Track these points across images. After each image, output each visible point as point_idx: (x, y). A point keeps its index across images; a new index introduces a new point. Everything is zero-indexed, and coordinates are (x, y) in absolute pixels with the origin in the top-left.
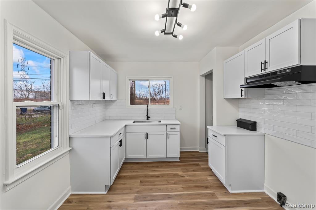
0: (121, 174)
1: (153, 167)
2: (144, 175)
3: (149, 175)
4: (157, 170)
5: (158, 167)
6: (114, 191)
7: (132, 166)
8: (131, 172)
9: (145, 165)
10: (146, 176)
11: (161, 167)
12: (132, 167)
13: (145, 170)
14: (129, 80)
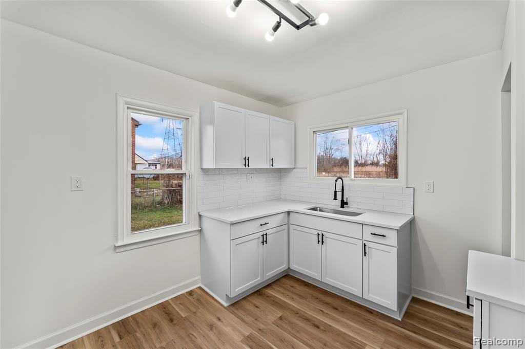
0: (267, 291)
1: (328, 304)
2: (296, 308)
3: (305, 315)
4: (327, 314)
5: (336, 309)
6: (237, 309)
7: (295, 285)
8: (283, 293)
9: (315, 294)
10: (297, 313)
11: (343, 312)
12: (292, 287)
13: (309, 301)
14: (314, 132)
